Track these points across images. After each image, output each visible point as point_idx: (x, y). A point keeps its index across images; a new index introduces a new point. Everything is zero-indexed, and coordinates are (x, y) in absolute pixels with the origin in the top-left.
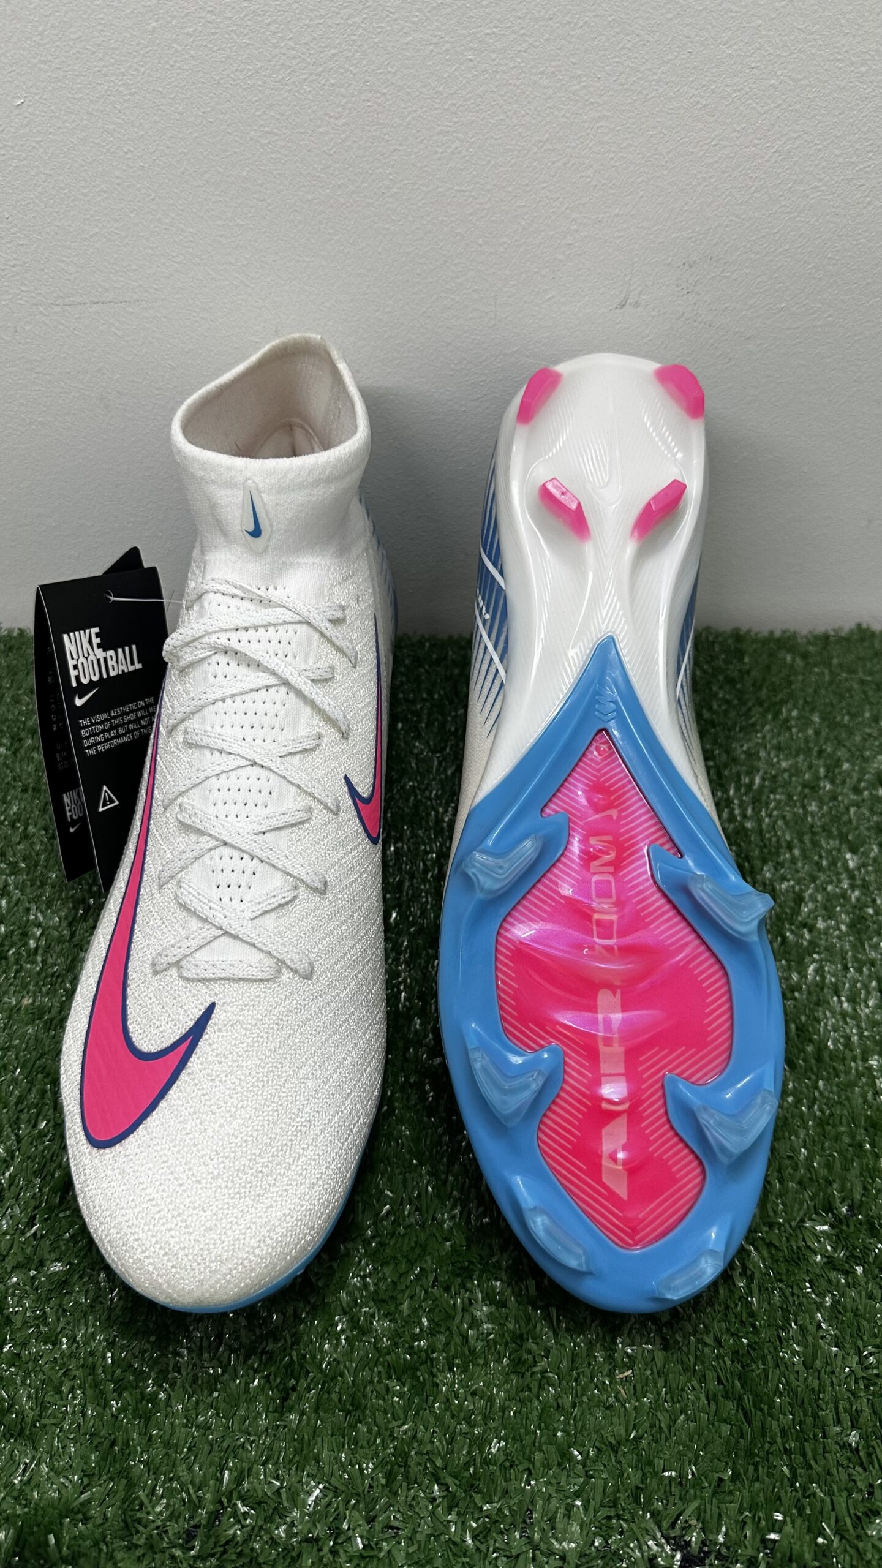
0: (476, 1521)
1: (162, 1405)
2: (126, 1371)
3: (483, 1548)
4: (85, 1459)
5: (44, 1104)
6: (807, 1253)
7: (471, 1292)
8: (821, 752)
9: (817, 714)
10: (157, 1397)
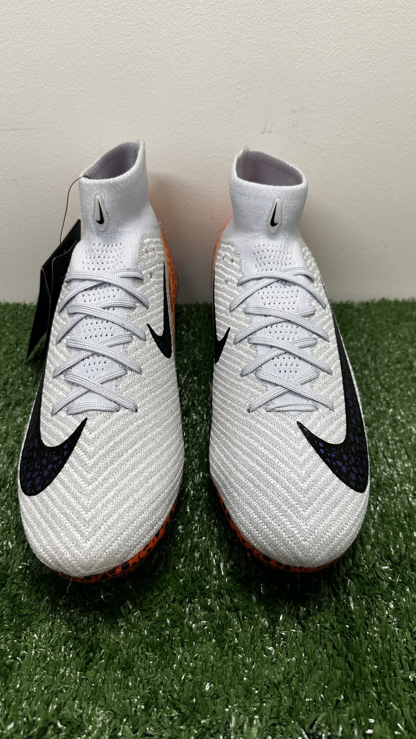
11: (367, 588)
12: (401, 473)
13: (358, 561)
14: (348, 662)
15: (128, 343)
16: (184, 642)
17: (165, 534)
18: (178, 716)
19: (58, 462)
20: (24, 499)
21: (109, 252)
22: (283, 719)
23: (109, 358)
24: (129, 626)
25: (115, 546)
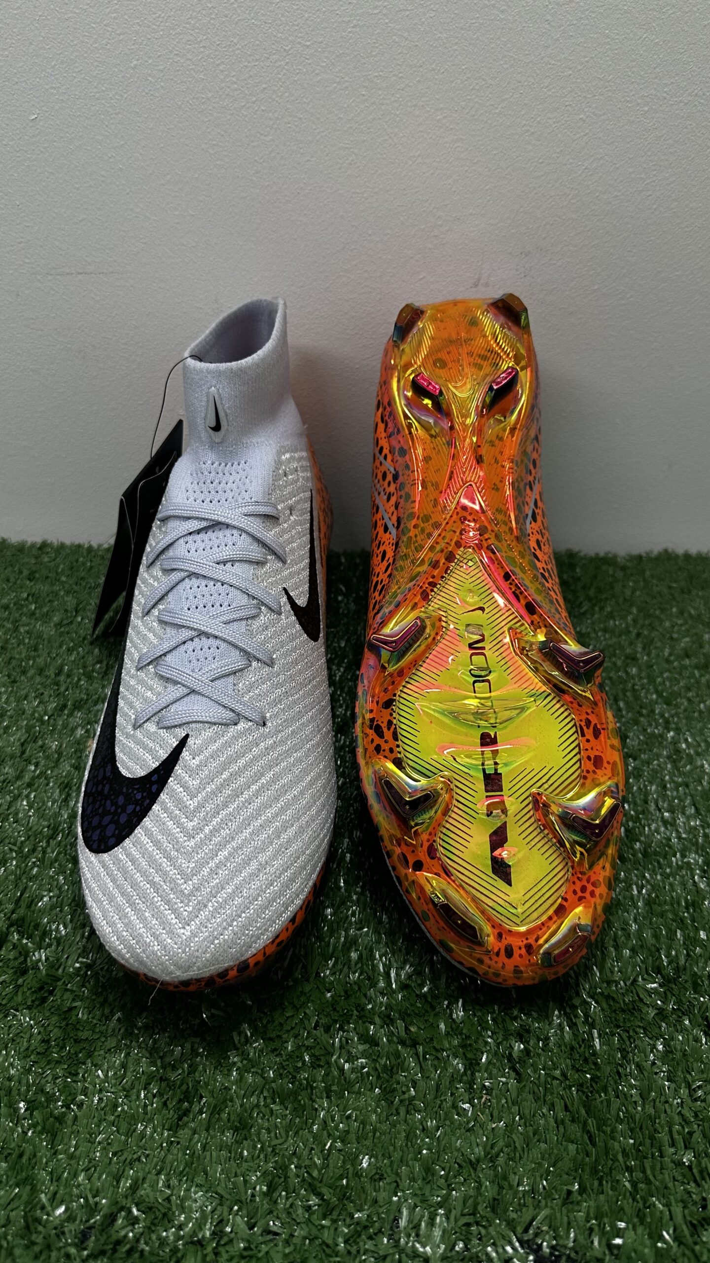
0: (348, 1227)
3: (354, 1250)
6: (641, 1005)
7: (349, 1033)
8: (638, 634)
9: (635, 608)
11: (621, 1016)
12: (684, 836)
13: (609, 974)
14: (588, 1132)
15: (254, 617)
16: (331, 1091)
17: (305, 921)
18: (319, 1205)
19: (143, 802)
20: (88, 860)
21: (227, 474)
22: (482, 1217)
23: (224, 640)
24: (245, 1062)
25: (227, 935)
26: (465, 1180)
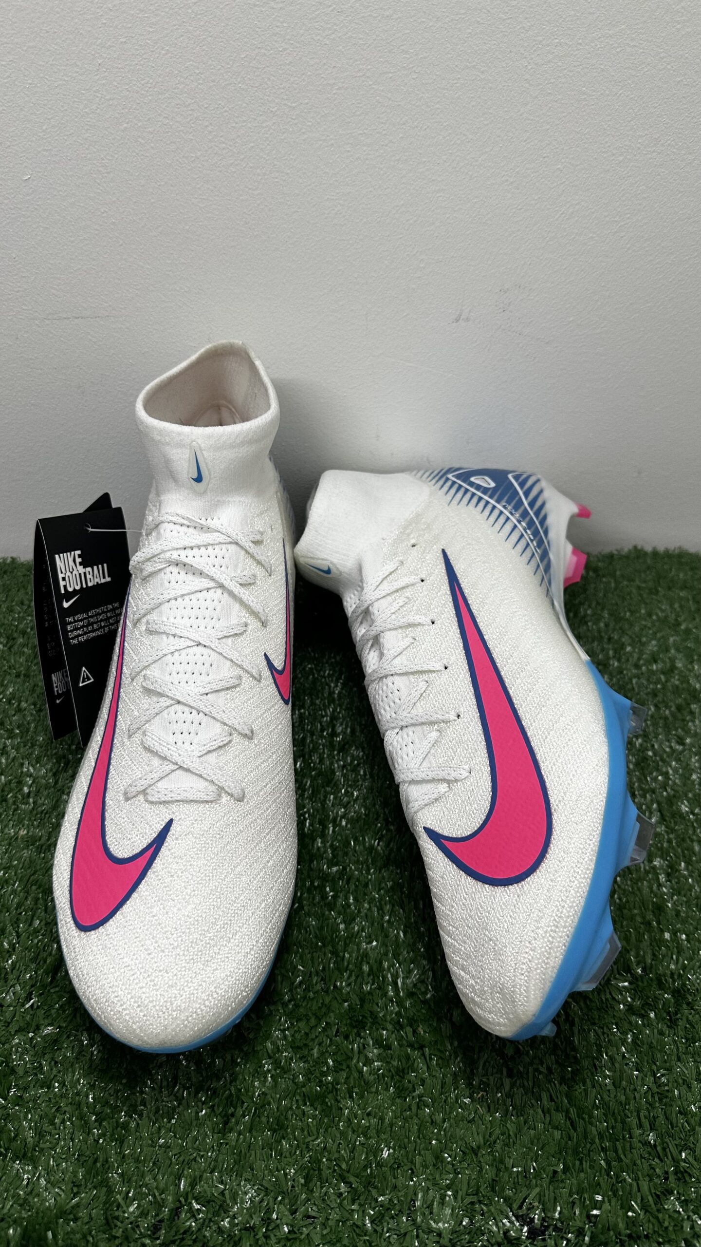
0: (373, 1209)
1: (133, 1130)
2: (104, 1106)
3: (379, 1229)
4: (75, 1173)
5: (37, 909)
6: (614, 1003)
7: (365, 1039)
8: (610, 639)
9: (606, 612)
10: (128, 1126)
26: (468, 1165)
